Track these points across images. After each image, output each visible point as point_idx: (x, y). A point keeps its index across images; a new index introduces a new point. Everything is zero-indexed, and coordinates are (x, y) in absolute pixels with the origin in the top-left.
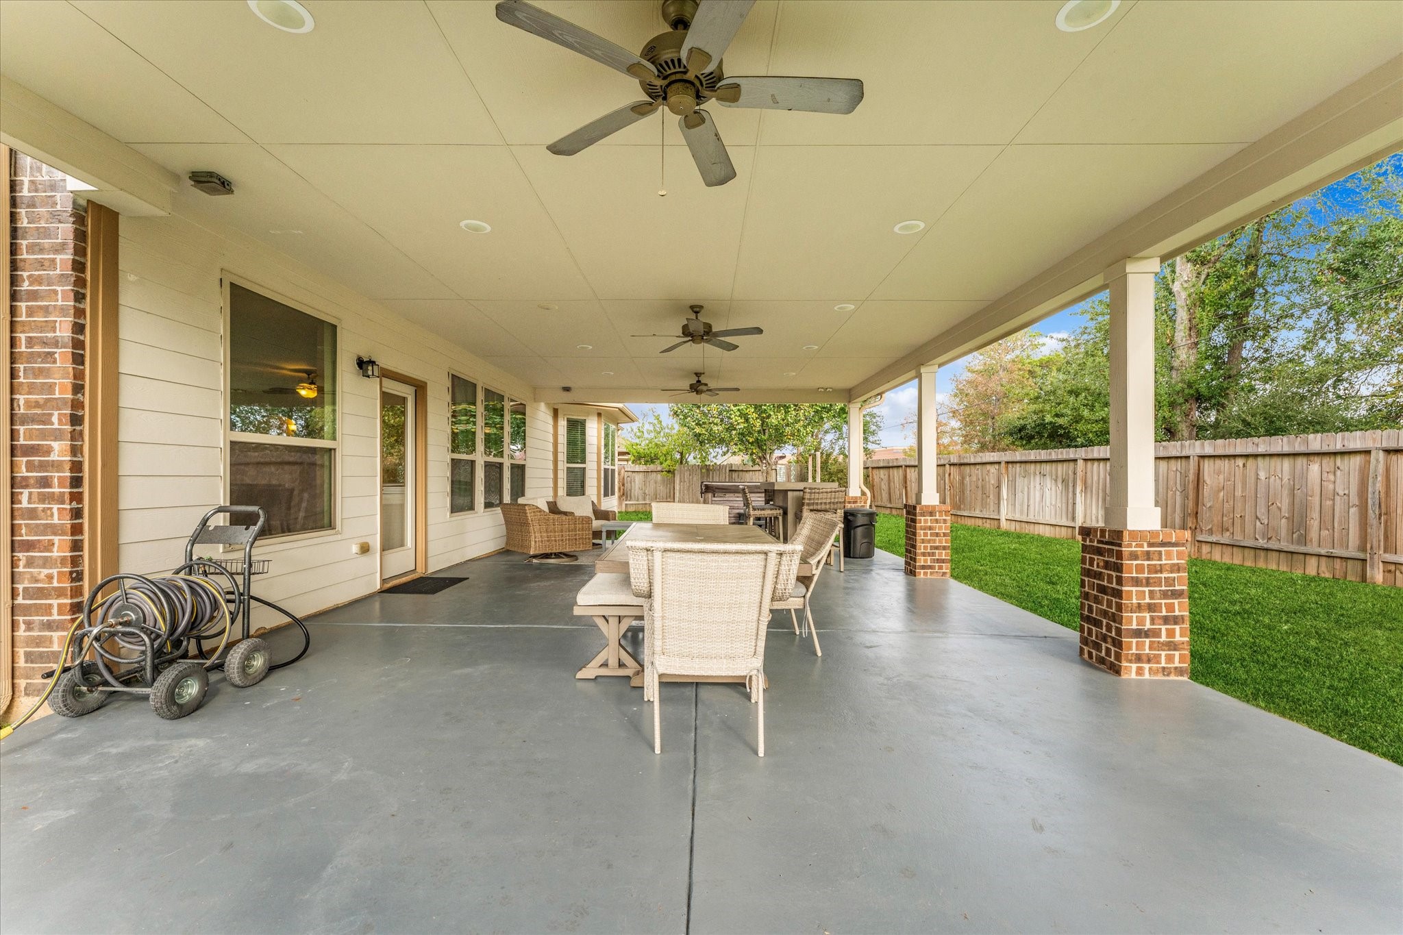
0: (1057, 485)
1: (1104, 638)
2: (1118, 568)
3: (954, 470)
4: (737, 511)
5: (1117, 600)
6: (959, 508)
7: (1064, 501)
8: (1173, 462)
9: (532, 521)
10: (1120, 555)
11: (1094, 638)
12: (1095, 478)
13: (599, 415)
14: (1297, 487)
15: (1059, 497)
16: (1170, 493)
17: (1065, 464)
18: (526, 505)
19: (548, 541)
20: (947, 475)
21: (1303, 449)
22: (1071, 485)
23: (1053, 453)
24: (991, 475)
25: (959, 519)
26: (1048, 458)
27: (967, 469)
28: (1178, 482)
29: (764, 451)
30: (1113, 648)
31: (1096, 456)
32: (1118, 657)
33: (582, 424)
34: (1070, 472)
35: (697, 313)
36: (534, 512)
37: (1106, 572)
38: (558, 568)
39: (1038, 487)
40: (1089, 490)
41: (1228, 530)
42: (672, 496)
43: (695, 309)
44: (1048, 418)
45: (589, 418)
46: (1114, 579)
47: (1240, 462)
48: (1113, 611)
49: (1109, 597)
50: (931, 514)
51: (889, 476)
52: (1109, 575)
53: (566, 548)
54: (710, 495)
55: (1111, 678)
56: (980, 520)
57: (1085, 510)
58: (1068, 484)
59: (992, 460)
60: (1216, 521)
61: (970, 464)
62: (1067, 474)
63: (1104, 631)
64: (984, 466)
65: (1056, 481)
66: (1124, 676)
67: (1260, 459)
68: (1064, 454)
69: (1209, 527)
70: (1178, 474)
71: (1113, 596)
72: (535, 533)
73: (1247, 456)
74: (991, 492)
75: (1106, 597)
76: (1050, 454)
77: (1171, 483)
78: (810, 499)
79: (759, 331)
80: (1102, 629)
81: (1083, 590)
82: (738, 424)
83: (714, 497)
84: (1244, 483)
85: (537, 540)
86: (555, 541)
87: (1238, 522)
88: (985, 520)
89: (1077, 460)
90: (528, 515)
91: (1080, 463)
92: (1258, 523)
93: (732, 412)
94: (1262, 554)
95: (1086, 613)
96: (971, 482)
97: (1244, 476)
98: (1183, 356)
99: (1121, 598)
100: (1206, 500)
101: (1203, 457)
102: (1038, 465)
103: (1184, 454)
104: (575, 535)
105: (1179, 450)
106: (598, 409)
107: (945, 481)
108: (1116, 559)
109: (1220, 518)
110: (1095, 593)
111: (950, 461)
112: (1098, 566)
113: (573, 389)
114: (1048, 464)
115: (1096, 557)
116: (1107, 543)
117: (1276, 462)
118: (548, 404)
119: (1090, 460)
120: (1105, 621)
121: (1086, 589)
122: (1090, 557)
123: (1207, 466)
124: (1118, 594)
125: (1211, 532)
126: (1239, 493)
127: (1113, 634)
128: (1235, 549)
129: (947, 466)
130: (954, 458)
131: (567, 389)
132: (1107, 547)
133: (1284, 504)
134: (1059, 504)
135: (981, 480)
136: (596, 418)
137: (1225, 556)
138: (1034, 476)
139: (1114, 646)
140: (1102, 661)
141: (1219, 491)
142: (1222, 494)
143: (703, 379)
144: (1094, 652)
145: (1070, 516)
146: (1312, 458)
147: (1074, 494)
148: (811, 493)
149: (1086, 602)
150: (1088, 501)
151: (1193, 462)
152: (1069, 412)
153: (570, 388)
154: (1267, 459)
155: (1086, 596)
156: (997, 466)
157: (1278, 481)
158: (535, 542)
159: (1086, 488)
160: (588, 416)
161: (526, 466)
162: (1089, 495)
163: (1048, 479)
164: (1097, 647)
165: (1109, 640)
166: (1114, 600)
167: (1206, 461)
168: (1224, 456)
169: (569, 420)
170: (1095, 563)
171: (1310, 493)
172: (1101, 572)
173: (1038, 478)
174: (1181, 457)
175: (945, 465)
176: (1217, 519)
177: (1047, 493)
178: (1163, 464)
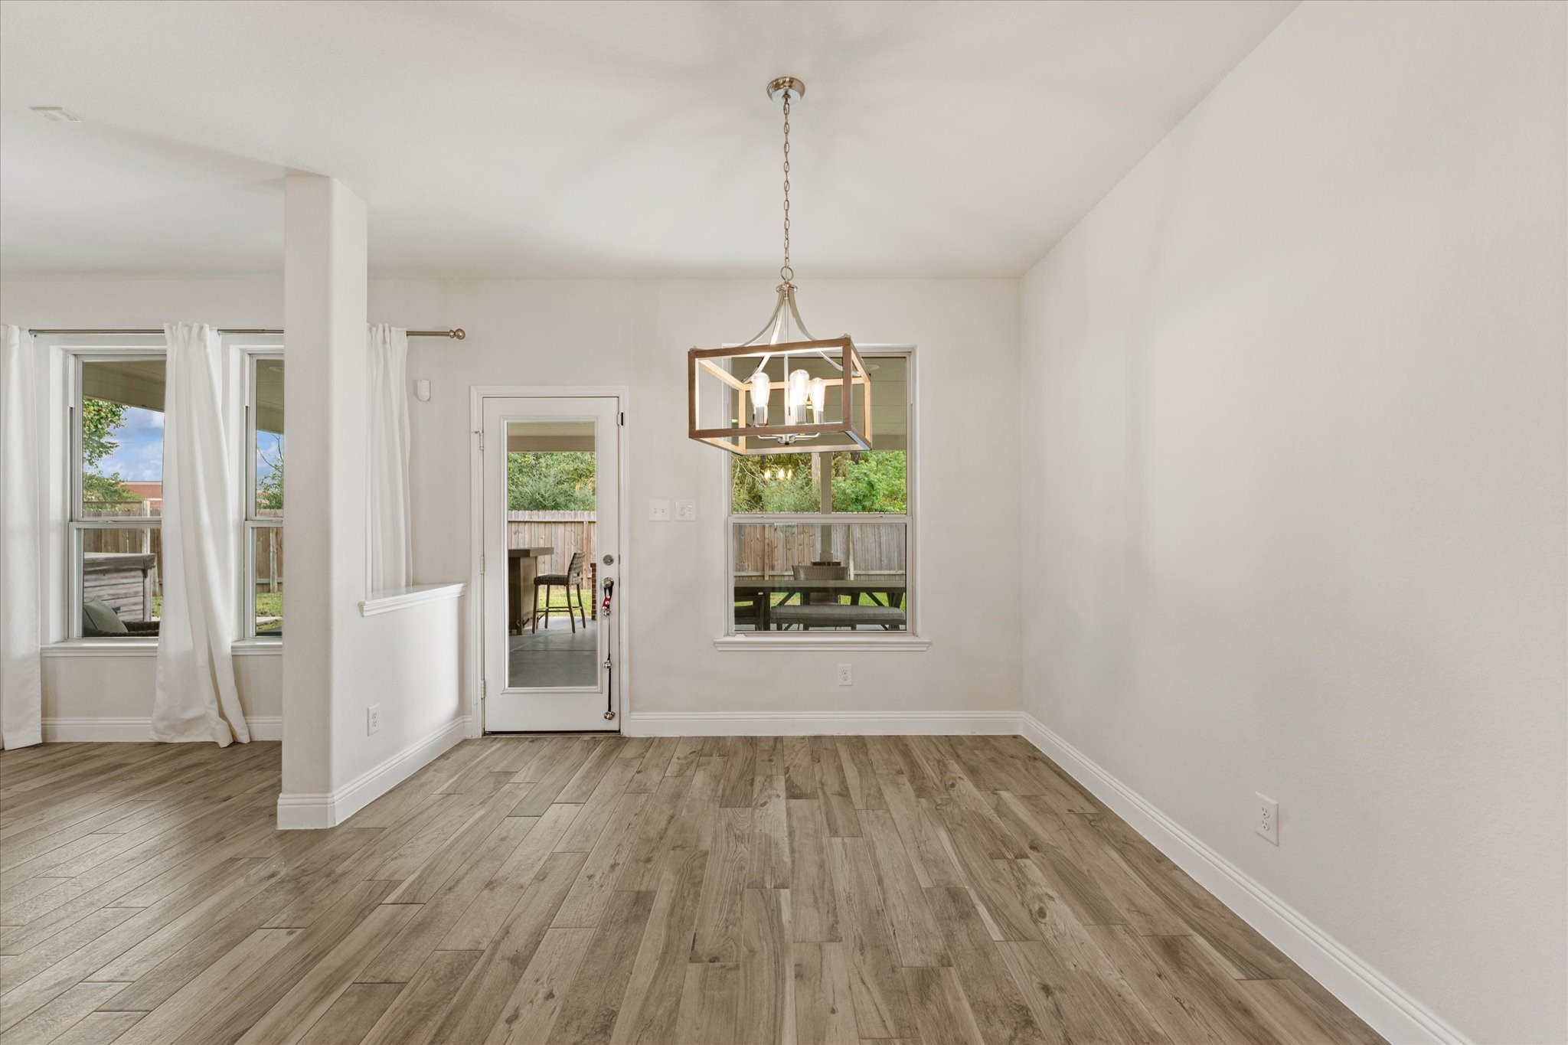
8: (568, 525)
16: (567, 547)
77: (567, 540)
174: (575, 522)
178: (561, 527)
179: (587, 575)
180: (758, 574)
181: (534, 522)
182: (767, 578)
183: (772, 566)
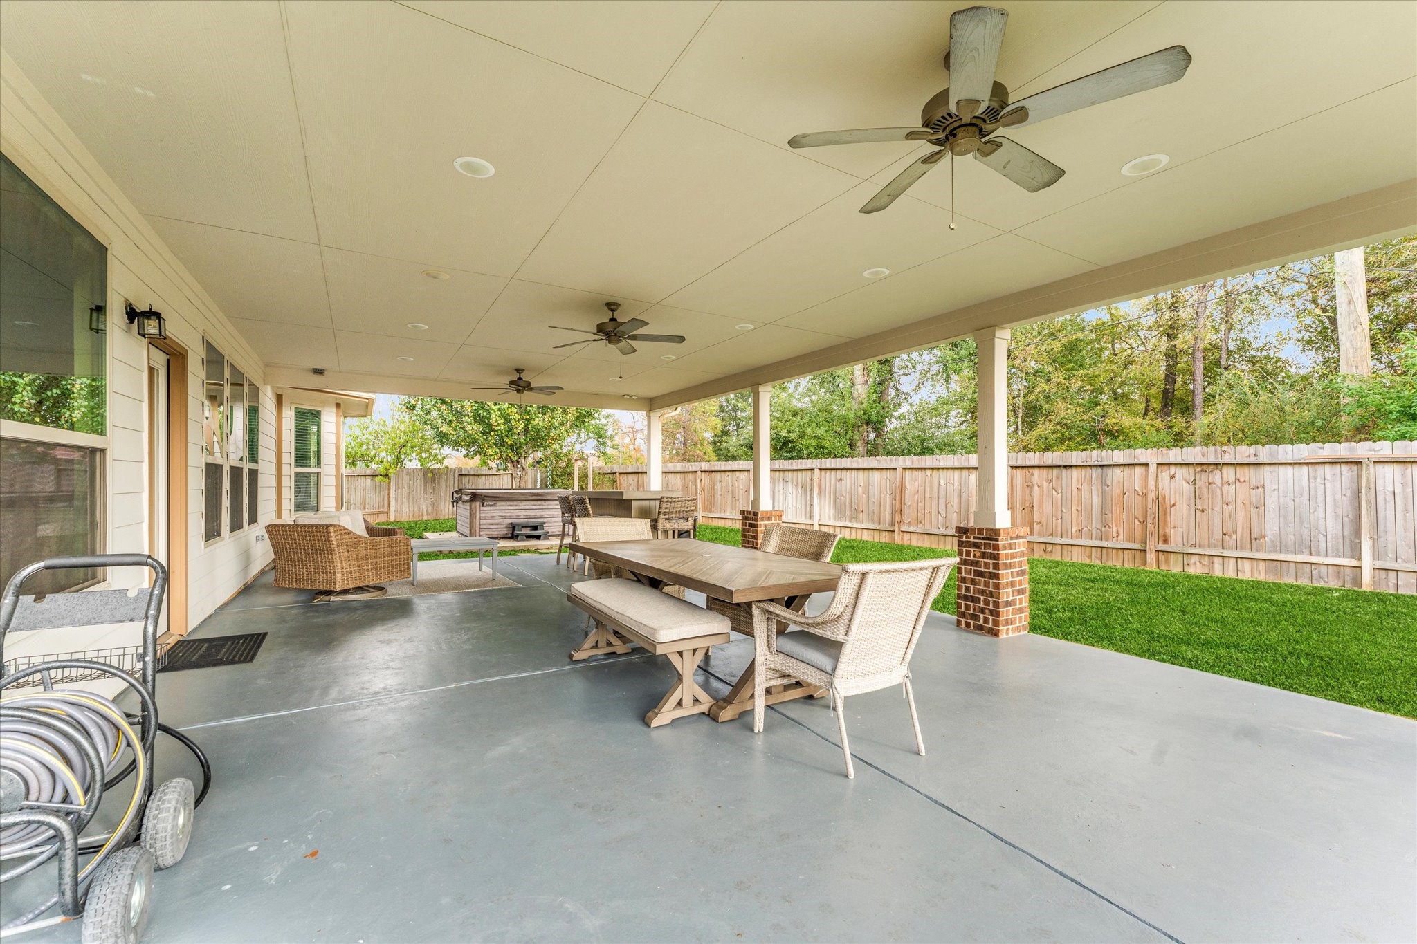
0: (797, 490)
1: (982, 611)
2: (995, 557)
3: (705, 477)
4: (510, 521)
5: (994, 581)
6: (710, 511)
7: (803, 503)
8: (884, 472)
9: (338, 546)
10: (996, 547)
11: (972, 611)
12: (828, 484)
13: (338, 405)
14: (962, 491)
15: (799, 498)
16: (883, 496)
17: (804, 472)
18: (328, 526)
19: (359, 571)
20: (699, 481)
21: (966, 465)
22: (808, 490)
23: (794, 463)
24: (740, 481)
25: (710, 521)
26: (790, 468)
27: (718, 475)
28: (888, 487)
29: (519, 454)
30: (991, 617)
31: (828, 466)
32: (996, 623)
33: (316, 415)
34: (808, 480)
35: (613, 311)
36: (341, 535)
37: (982, 560)
38: (368, 605)
39: (781, 491)
40: (823, 493)
41: (921, 523)
42: (386, 505)
43: (612, 307)
44: (784, 434)
45: (326, 409)
46: (991, 566)
47: (928, 472)
48: (991, 589)
49: (986, 579)
50: (769, 519)
51: (638, 481)
52: (985, 563)
53: (380, 579)
54: (478, 504)
55: (987, 639)
56: (730, 521)
57: (820, 510)
58: (807, 489)
59: (741, 468)
60: (913, 517)
61: (720, 471)
62: (806, 480)
63: (982, 605)
64: (734, 473)
65: (796, 486)
66: (1001, 637)
67: (940, 470)
68: (803, 464)
69: (909, 520)
70: (888, 481)
71: (990, 579)
72: (341, 562)
73: (932, 469)
74: (740, 496)
75: (983, 579)
76: (792, 464)
77: (883, 488)
78: (666, 508)
79: (682, 339)
80: (980, 604)
81: (960, 575)
82: (499, 425)
83: (483, 506)
84: (931, 487)
85: (345, 571)
86: (368, 570)
87: (927, 515)
88: (734, 521)
89: (814, 469)
90: (333, 539)
91: (817, 471)
92: (940, 517)
93: (492, 412)
94: (942, 538)
95: (963, 593)
96: (721, 487)
97: (931, 483)
98: (860, 391)
99: (998, 579)
100: (907, 500)
101: (904, 468)
102: (782, 473)
103: (892, 466)
104: (392, 561)
105: (889, 463)
106: (336, 398)
107: (697, 486)
108: (993, 550)
109: (916, 513)
110: (972, 577)
111: (701, 468)
112: (975, 556)
113: (326, 372)
114: (790, 473)
115: (972, 550)
116: (984, 539)
117: (950, 472)
118: (273, 388)
119: (824, 469)
120: (982, 598)
121: (963, 575)
122: (966, 550)
123: (907, 474)
124: (996, 576)
125: (910, 524)
126: (928, 495)
127: (991, 607)
128: (925, 535)
129: (699, 473)
130: (705, 465)
131: (320, 372)
132: (983, 541)
133: (955, 503)
134: (799, 506)
135: (730, 486)
136: (334, 410)
137: (919, 541)
138: (778, 483)
139: (992, 615)
140: (980, 628)
141: (915, 494)
142: (917, 496)
143: (526, 377)
144: (972, 622)
145: (808, 515)
146: (971, 470)
147: (812, 497)
148: (667, 502)
149: (963, 585)
150: (823, 503)
151: (899, 472)
152: (797, 429)
153: (324, 370)
154: (945, 470)
155: (964, 580)
156: (745, 473)
157: (952, 487)
158: (343, 574)
159: (820, 492)
160: (324, 407)
161: (259, 472)
162: (823, 496)
163: (790, 484)
164: (975, 618)
165: (987, 611)
166: (991, 581)
167: (907, 471)
168: (919, 468)
169: (297, 412)
170: (972, 554)
171: (970, 495)
172: (978, 561)
173: (781, 483)
174: (890, 469)
175: (696, 472)
176: (914, 515)
177: (790, 497)
178: (877, 474)
179: (899, 528)
180: (1137, 546)
181: (854, 469)
182: (1151, 557)
183: (1165, 536)
